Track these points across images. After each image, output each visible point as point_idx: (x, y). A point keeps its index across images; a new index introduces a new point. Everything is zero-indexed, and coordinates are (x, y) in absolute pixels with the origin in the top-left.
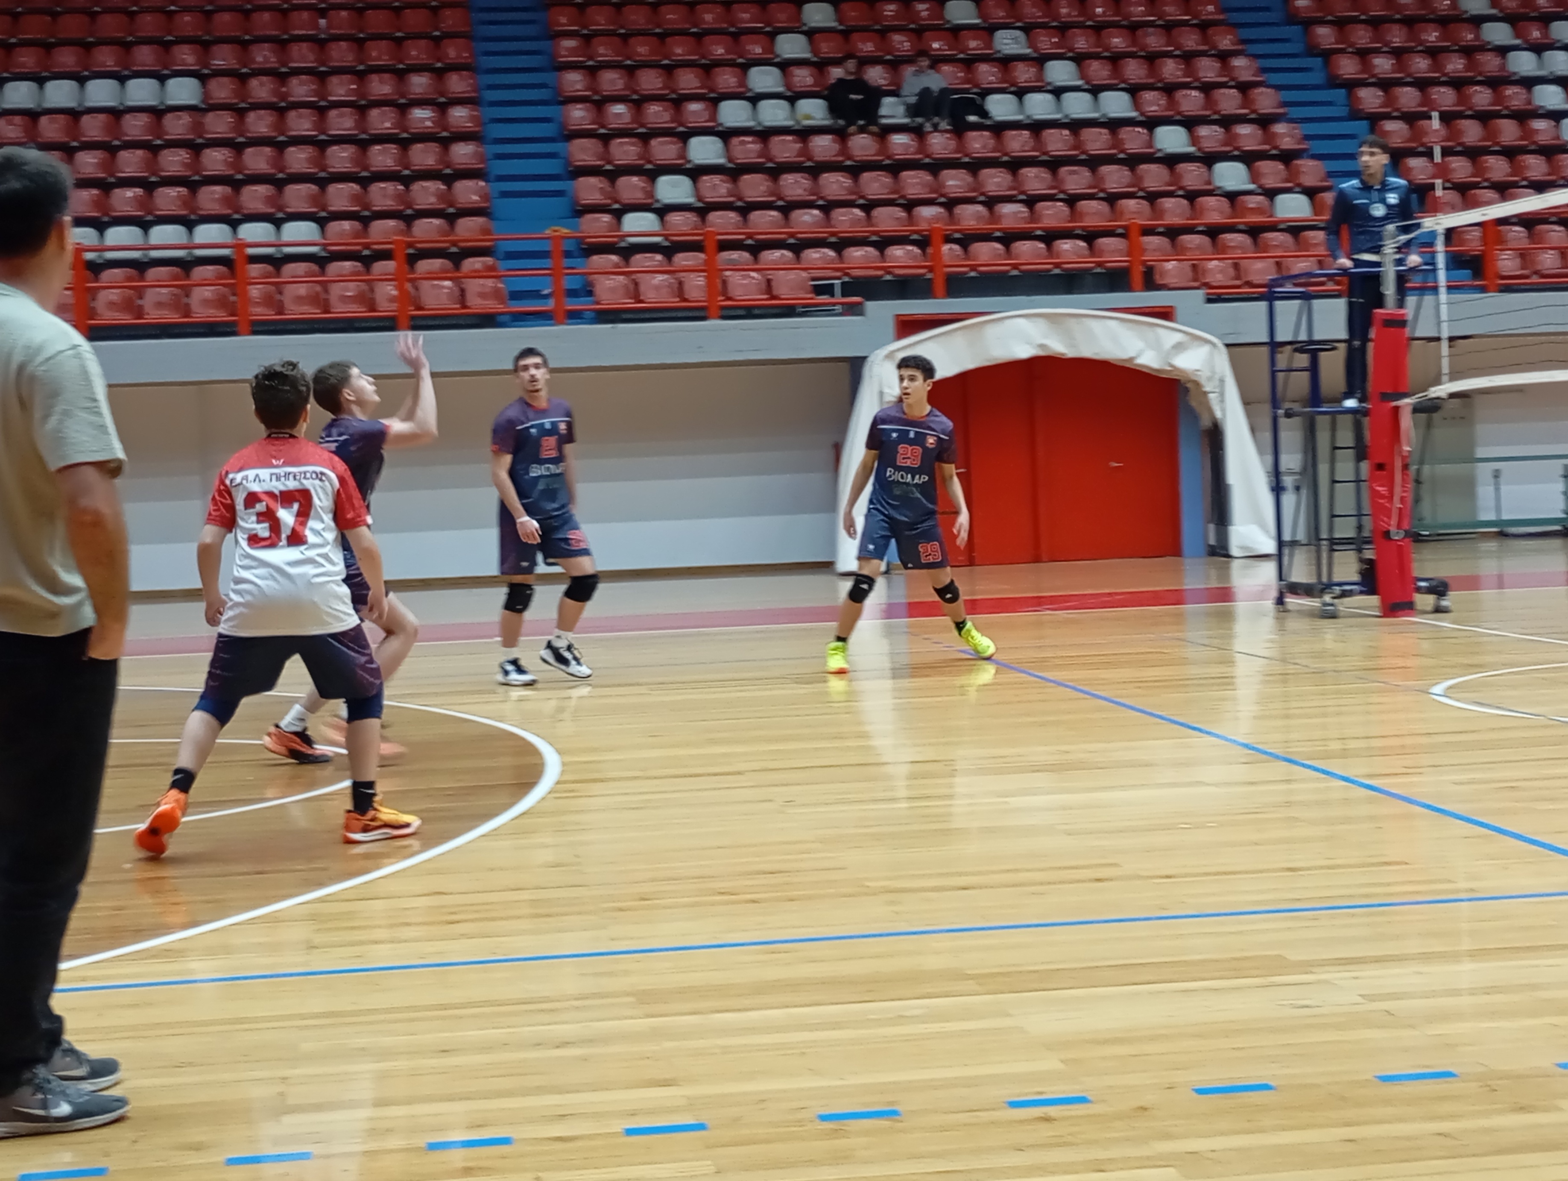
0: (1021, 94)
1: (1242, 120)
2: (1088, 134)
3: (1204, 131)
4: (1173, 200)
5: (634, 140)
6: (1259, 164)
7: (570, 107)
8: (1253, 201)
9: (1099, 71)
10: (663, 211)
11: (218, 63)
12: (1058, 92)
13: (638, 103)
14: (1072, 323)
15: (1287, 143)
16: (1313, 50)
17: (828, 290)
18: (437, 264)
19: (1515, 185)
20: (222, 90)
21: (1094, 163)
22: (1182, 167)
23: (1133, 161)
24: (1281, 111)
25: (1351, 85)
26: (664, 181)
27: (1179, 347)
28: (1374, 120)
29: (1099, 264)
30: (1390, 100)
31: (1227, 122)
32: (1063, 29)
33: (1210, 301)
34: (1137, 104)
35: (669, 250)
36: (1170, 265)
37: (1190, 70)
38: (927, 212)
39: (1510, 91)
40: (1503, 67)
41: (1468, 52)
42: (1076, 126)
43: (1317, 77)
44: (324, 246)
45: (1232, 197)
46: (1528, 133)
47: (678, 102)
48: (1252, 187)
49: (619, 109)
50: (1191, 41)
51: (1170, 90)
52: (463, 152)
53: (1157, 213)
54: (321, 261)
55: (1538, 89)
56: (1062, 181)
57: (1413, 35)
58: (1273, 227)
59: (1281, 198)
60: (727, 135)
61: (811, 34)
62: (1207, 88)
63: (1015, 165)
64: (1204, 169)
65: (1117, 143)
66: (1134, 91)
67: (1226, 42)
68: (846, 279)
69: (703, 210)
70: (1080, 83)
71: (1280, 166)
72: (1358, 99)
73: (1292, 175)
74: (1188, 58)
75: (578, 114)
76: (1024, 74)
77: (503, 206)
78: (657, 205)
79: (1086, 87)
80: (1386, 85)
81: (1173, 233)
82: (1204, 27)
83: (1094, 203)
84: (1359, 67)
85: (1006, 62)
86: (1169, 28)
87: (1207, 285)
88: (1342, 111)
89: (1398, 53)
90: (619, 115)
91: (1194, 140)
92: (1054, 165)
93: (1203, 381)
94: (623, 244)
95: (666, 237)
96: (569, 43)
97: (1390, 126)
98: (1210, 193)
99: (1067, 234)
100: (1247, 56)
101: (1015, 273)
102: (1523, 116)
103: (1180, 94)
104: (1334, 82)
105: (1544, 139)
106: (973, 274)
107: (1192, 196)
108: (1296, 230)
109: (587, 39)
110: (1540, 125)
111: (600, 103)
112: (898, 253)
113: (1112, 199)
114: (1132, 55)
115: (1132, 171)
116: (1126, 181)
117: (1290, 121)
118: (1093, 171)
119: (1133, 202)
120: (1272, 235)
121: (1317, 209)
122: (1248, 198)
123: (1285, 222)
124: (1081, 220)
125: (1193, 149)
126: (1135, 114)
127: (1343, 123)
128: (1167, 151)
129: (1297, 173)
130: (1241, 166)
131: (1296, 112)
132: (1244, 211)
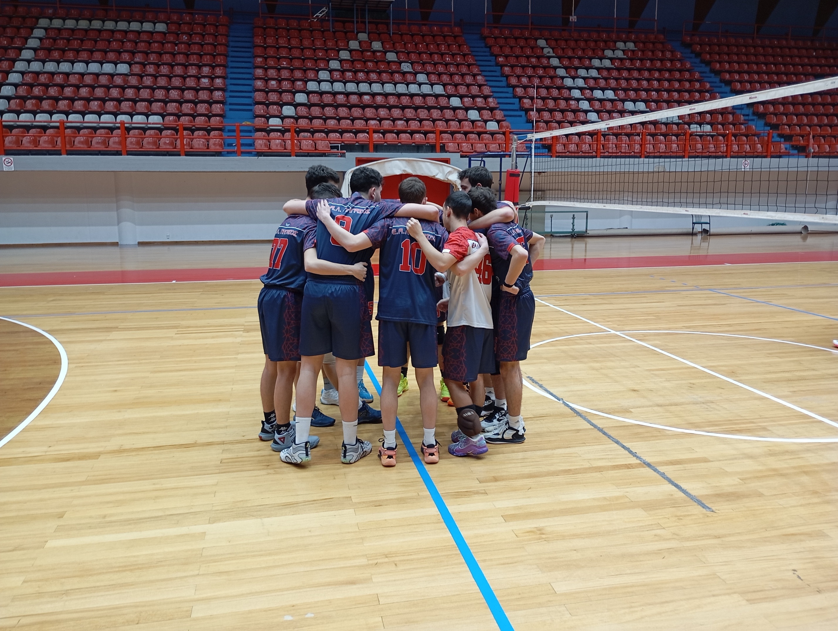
0: (407, 85)
1: (479, 96)
2: (428, 99)
3: (466, 99)
4: (454, 122)
5: (276, 93)
7: (256, 81)
8: (479, 124)
9: (433, 78)
10: (283, 118)
11: (137, 60)
12: (420, 85)
13: (280, 81)
14: (415, 163)
15: (492, 105)
16: (503, 75)
17: (337, 148)
18: (201, 133)
19: (564, 122)
20: (137, 69)
21: (429, 108)
23: (442, 109)
24: (491, 94)
25: (514, 87)
26: (285, 108)
27: (450, 173)
28: (521, 98)
29: (427, 143)
31: (474, 97)
32: (424, 64)
33: (462, 156)
34: (445, 90)
35: (283, 132)
36: (450, 144)
37: (463, 79)
38: (372, 122)
39: (564, 91)
40: (562, 83)
41: (552, 78)
42: (424, 96)
43: (504, 84)
44: (163, 125)
45: (473, 122)
46: (569, 105)
47: (293, 82)
48: (480, 119)
49: (273, 82)
51: (456, 85)
52: (218, 95)
53: (448, 126)
54: (160, 130)
55: (573, 91)
56: (419, 114)
57: (534, 71)
58: (486, 133)
59: (488, 123)
60: (308, 93)
61: (341, 61)
62: (468, 86)
63: (403, 108)
64: (465, 112)
65: (437, 102)
66: (444, 85)
67: (475, 70)
68: (343, 144)
69: (296, 119)
70: (427, 82)
71: (490, 112)
72: (516, 92)
73: (493, 115)
74: (463, 75)
75: (259, 84)
76: (410, 78)
77: (229, 114)
78: (282, 116)
79: (429, 83)
81: (453, 133)
82: (469, 66)
83: (428, 122)
84: (517, 81)
85: (404, 74)
86: (458, 65)
87: (462, 151)
88: (511, 95)
89: (529, 77)
90: (274, 85)
91: (462, 102)
92: (416, 108)
94: (268, 129)
95: (283, 127)
96: (260, 60)
97: (525, 101)
98: (466, 120)
99: (418, 132)
100: (482, 76)
101: (399, 144)
102: (567, 100)
103: (459, 87)
104: (509, 86)
105: (573, 107)
106: (386, 144)
107: (460, 121)
108: (493, 134)
109: (266, 59)
111: (266, 80)
112: (361, 136)
113: (434, 121)
114: (445, 74)
115: (442, 112)
116: (439, 115)
117: (494, 98)
118: (429, 111)
119: (441, 122)
120: (485, 135)
121: (500, 127)
122: (477, 122)
123: (489, 131)
124: (423, 127)
125: (462, 105)
126: (444, 93)
127: (511, 99)
128: (454, 106)
129: (495, 115)
130: (477, 112)
131: (496, 95)
132: (477, 126)
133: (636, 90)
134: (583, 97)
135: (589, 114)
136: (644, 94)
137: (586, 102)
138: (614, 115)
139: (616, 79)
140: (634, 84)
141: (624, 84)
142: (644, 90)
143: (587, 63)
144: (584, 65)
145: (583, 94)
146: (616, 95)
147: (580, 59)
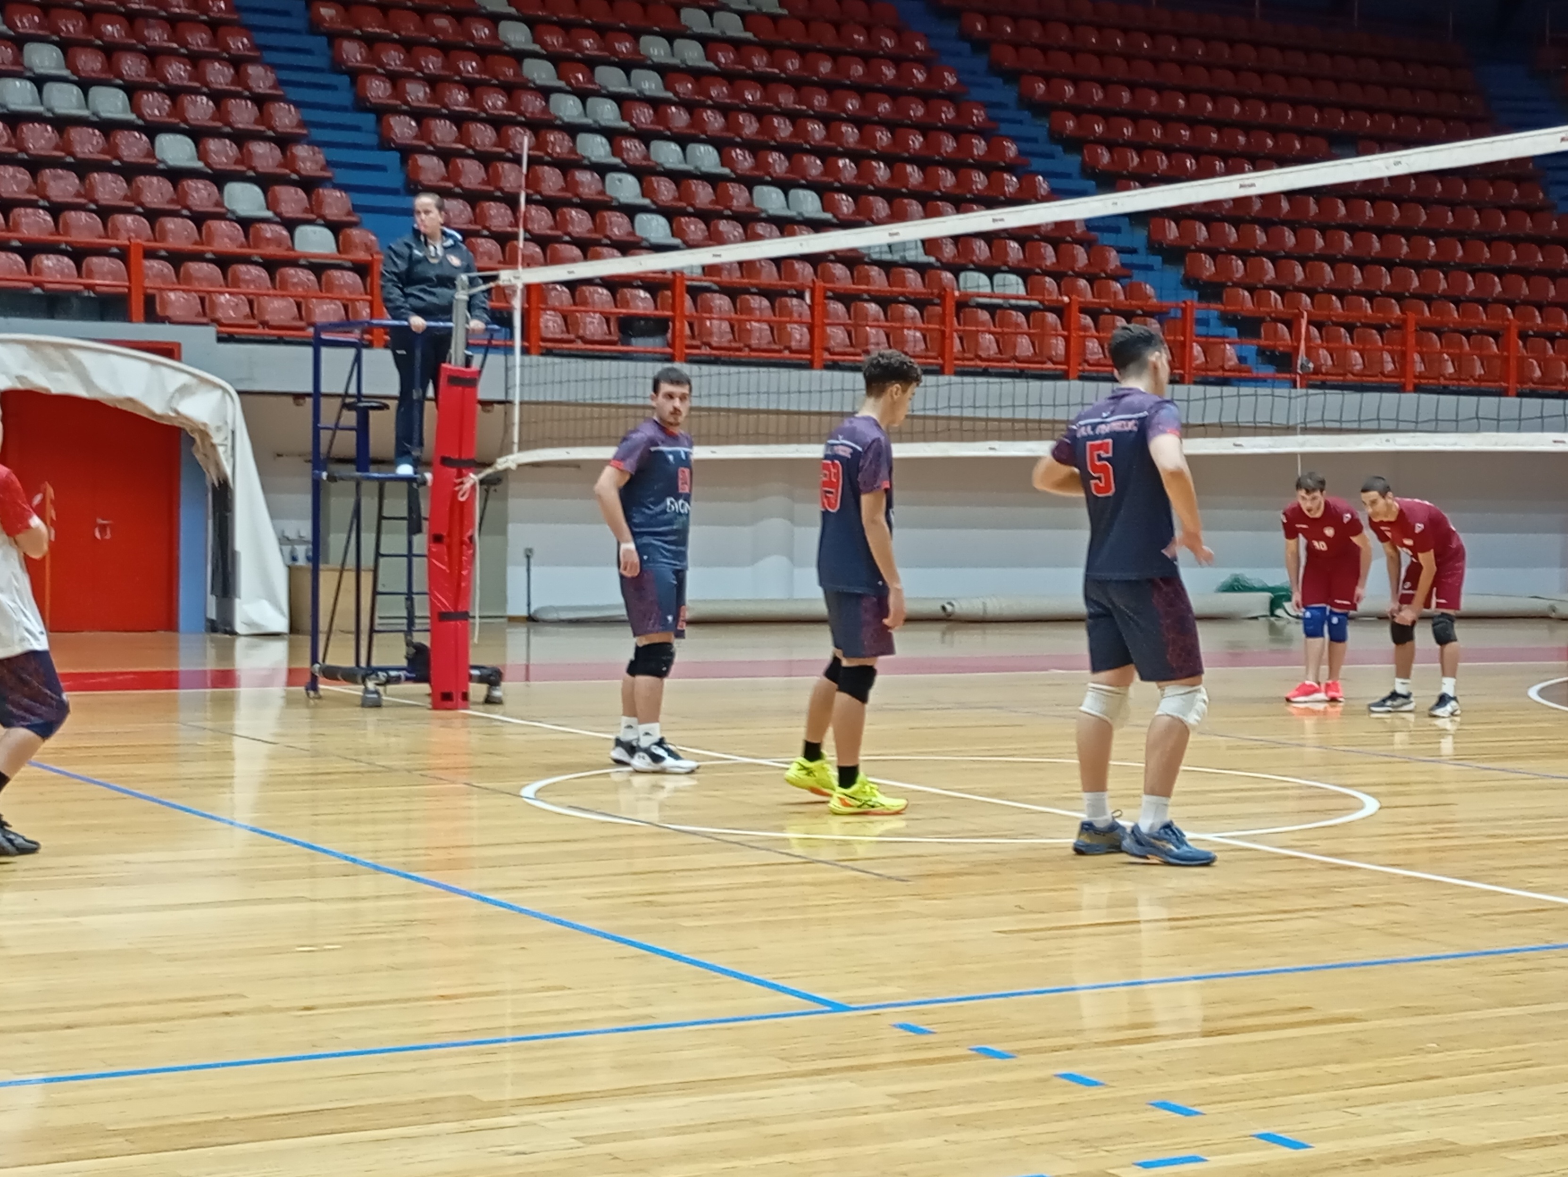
1: (258, 137)
2: (75, 134)
3: (213, 145)
4: (179, 220)
6: (277, 188)
8: (268, 231)
9: (89, 61)
15: (309, 169)
16: (338, 66)
19: (558, 240)
21: (83, 168)
22: (191, 184)
23: (130, 171)
24: (305, 132)
25: (381, 112)
27: (184, 391)
28: (406, 152)
29: (89, 287)
30: (424, 133)
31: (240, 138)
32: (46, 8)
33: (220, 340)
34: (134, 106)
36: (172, 295)
37: (197, 73)
39: (552, 136)
40: (546, 109)
41: (509, 88)
42: (62, 123)
43: (344, 97)
45: (246, 223)
46: (570, 185)
48: (269, 214)
50: (198, 40)
51: (174, 93)
53: (158, 234)
55: (582, 138)
56: (44, 185)
57: (449, 64)
58: (293, 263)
59: (302, 231)
62: (218, 96)
64: (215, 189)
65: (112, 149)
66: (132, 90)
67: (239, 43)
70: (66, 73)
71: (301, 193)
72: (390, 127)
73: (315, 205)
74: (195, 59)
76: (0, 53)
79: (75, 78)
80: (420, 115)
81: (177, 259)
82: (214, 25)
83: (83, 216)
84: (389, 91)
86: (173, 21)
87: (218, 322)
88: (373, 139)
89: (432, 81)
91: (202, 155)
92: (34, 165)
93: (212, 433)
98: (222, 217)
99: (51, 248)
100: (264, 64)
102: (566, 166)
103: (187, 100)
104: (362, 105)
105: (587, 193)
107: (199, 219)
108: (318, 268)
110: (584, 177)
113: (105, 213)
114: (130, 48)
115: (129, 181)
116: (121, 194)
117: (312, 143)
118: (82, 178)
119: (129, 219)
120: (291, 271)
121: (342, 246)
122: (264, 226)
123: (305, 256)
124: (67, 233)
125: (200, 165)
126: (132, 117)
127: (371, 153)
128: (171, 163)
129: (320, 203)
130: (255, 191)
131: (319, 134)
132: (259, 241)
133: (789, 150)
134: (617, 161)
135: (641, 218)
136: (814, 166)
137: (630, 181)
138: (724, 226)
139: (725, 110)
140: (783, 128)
141: (749, 126)
142: (818, 151)
143: (624, 47)
144: (615, 52)
145: (616, 151)
146: (725, 160)
147: (601, 31)
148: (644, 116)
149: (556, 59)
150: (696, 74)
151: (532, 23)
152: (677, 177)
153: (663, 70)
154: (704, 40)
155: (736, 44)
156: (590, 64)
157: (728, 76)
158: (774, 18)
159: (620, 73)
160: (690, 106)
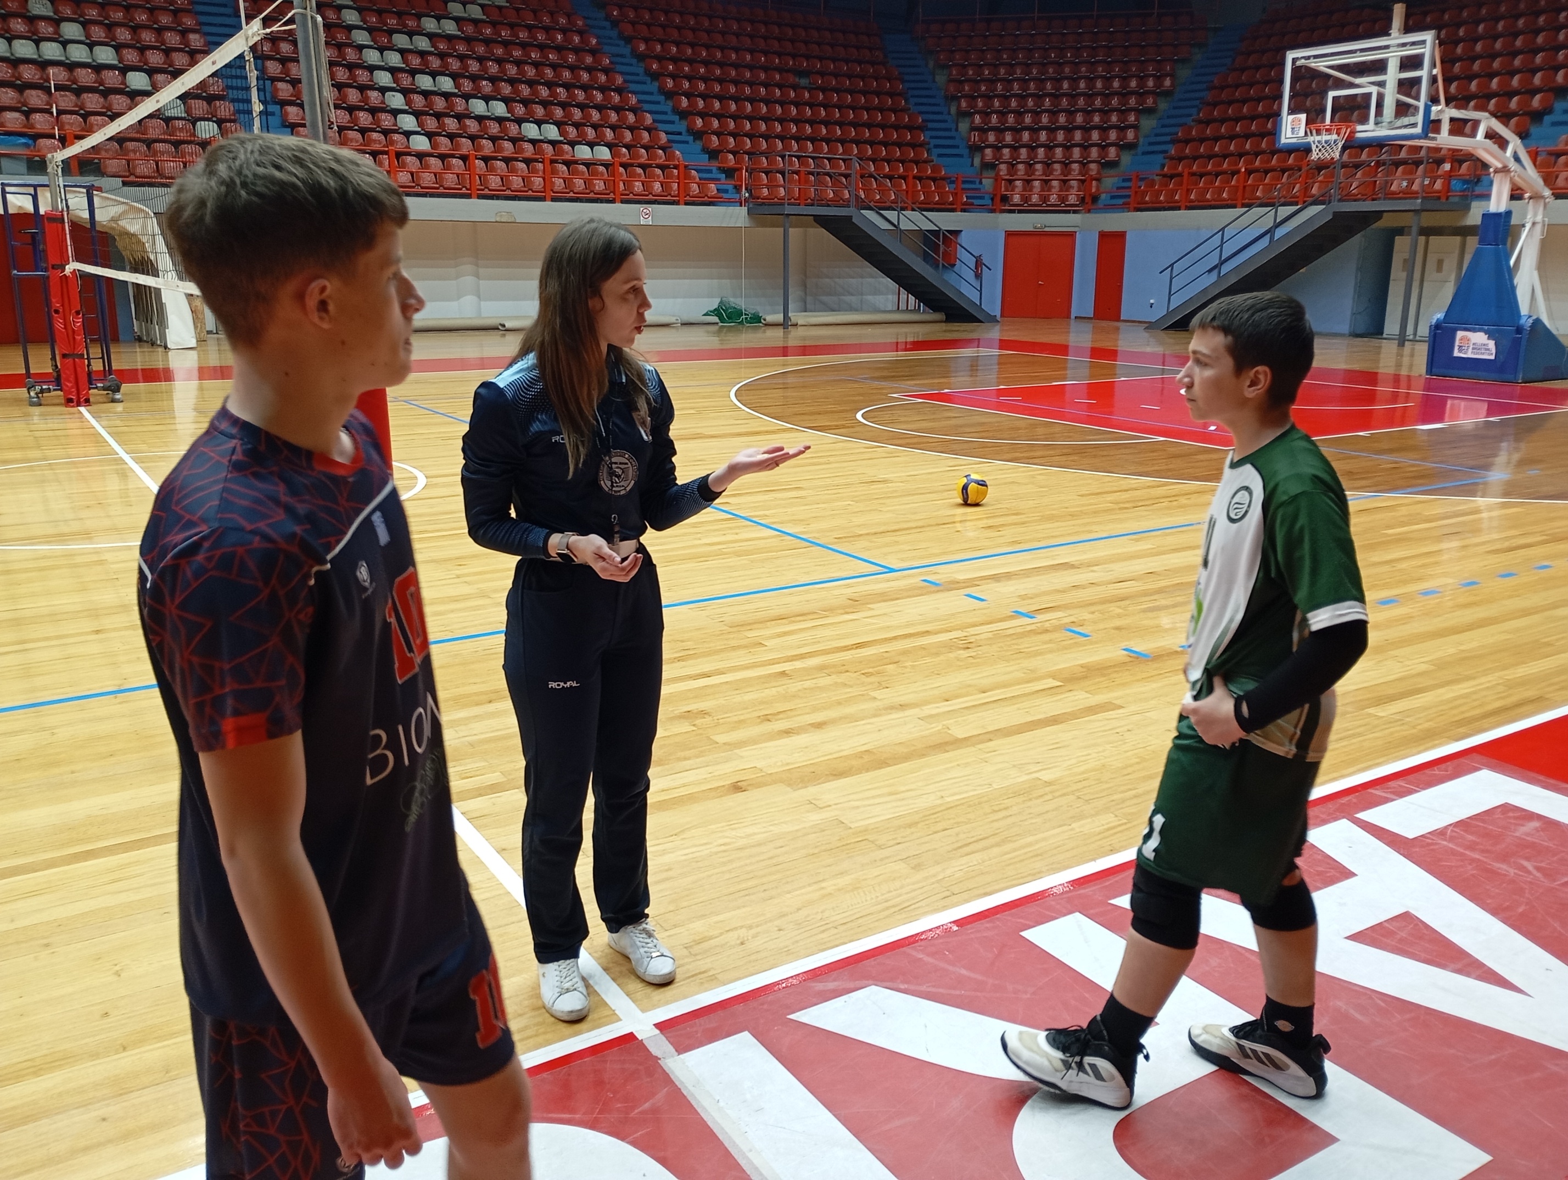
0: (38, 42)
6: (190, 102)
9: (98, 33)
15: (213, 90)
19: (350, 129)
21: (80, 91)
22: (140, 98)
23: (107, 92)
28: (273, 81)
30: (285, 71)
33: (126, 185)
34: (119, 56)
39: (360, 72)
40: (360, 57)
41: (340, 46)
42: (73, 66)
46: (365, 98)
48: (184, 115)
51: (143, 49)
55: (377, 73)
56: (55, 101)
58: (191, 142)
59: (201, 124)
62: (169, 51)
63: (23, 87)
65: (99, 80)
66: (118, 48)
67: (189, 22)
71: (206, 103)
73: (211, 110)
74: (161, 31)
76: (45, 28)
80: (283, 61)
85: (33, 19)
86: (153, 10)
92: (51, 89)
100: (200, 33)
102: (364, 88)
103: (149, 53)
105: (373, 103)
110: (374, 95)
114: (123, 25)
115: (106, 98)
116: (99, 105)
118: (79, 96)
120: (188, 146)
122: (178, 122)
123: (199, 138)
126: (116, 62)
128: (133, 87)
129: (216, 109)
132: (175, 129)
133: (493, 80)
134: (395, 85)
135: (401, 116)
136: (505, 88)
137: (400, 96)
139: (462, 58)
140: (493, 68)
141: (474, 66)
142: (509, 80)
143: (411, 23)
144: (405, 26)
145: (396, 80)
146: (457, 86)
147: (399, 15)
148: (415, 61)
149: (370, 30)
150: (449, 38)
151: (360, 10)
152: (426, 94)
153: (431, 36)
154: (457, 20)
155: (476, 22)
156: (391, 32)
157: (468, 40)
158: (500, 8)
159: (406, 37)
160: (442, 56)
